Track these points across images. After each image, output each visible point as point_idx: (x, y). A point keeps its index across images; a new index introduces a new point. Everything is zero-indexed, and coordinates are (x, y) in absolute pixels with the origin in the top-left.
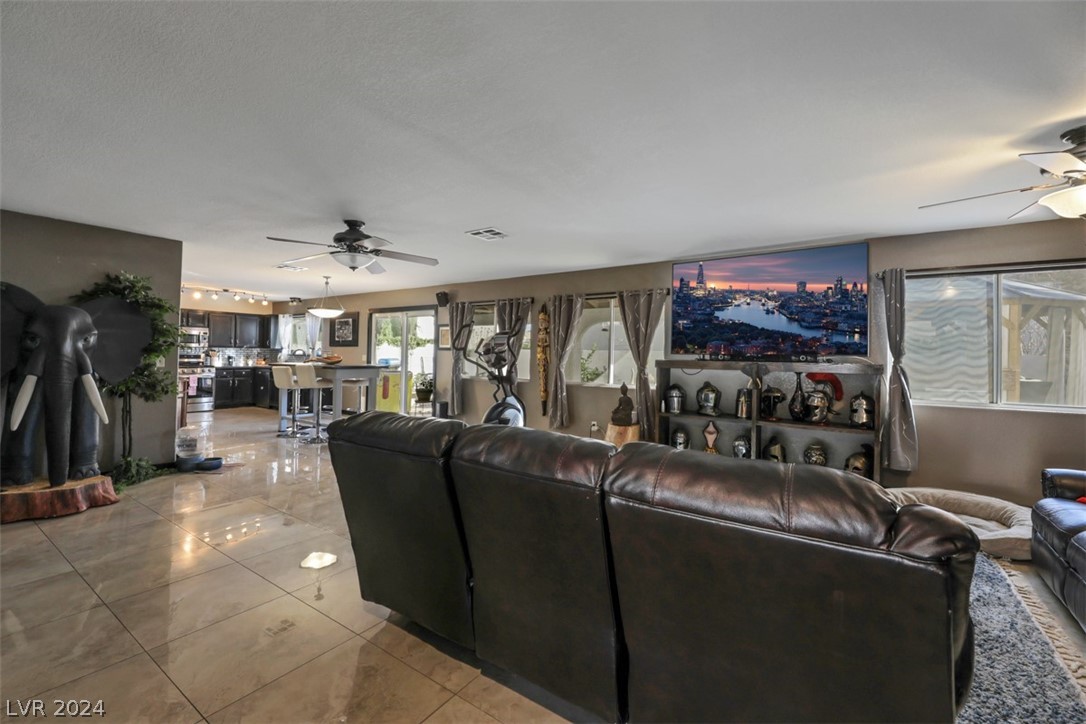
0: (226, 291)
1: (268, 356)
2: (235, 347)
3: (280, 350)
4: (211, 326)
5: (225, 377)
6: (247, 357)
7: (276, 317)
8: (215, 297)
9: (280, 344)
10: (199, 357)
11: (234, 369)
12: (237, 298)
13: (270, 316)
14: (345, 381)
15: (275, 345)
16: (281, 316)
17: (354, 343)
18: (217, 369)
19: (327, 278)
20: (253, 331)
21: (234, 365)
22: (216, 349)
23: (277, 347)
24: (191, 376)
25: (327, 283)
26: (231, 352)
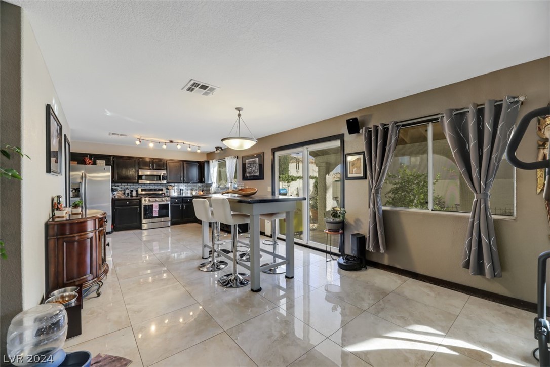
0: (171, 142)
1: (204, 189)
2: (184, 183)
3: (211, 185)
4: (168, 169)
5: (177, 203)
6: (192, 190)
7: (208, 162)
8: (164, 147)
9: (211, 181)
10: (162, 190)
11: (183, 198)
12: (179, 147)
13: (205, 161)
14: (261, 215)
15: (208, 181)
16: (211, 161)
17: (261, 177)
18: (172, 198)
19: (238, 109)
20: (194, 172)
21: (184, 195)
22: (173, 184)
23: (209, 183)
24: (154, 204)
25: (239, 115)
26: (183, 186)
